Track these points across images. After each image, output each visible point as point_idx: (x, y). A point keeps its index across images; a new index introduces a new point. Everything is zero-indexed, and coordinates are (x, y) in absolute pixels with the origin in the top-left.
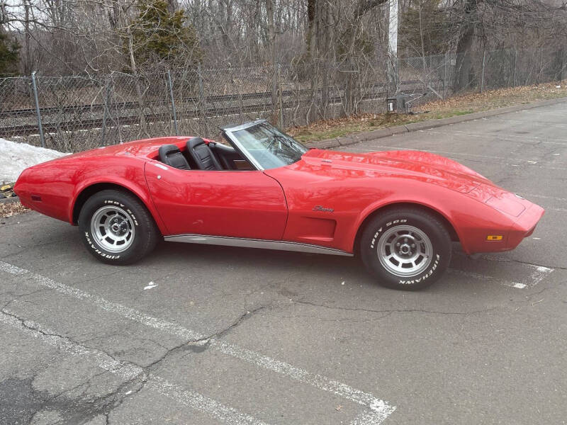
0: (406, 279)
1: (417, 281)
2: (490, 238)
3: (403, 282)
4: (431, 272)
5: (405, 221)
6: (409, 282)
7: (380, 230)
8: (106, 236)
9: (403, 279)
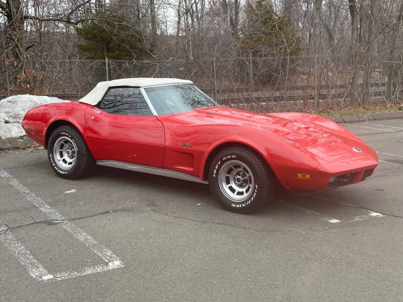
0: (237, 203)
1: (243, 205)
2: (300, 175)
3: (234, 206)
4: (253, 199)
5: (235, 157)
6: (238, 206)
7: (219, 163)
8: (63, 158)
9: (234, 203)
